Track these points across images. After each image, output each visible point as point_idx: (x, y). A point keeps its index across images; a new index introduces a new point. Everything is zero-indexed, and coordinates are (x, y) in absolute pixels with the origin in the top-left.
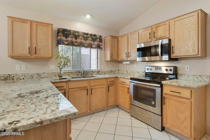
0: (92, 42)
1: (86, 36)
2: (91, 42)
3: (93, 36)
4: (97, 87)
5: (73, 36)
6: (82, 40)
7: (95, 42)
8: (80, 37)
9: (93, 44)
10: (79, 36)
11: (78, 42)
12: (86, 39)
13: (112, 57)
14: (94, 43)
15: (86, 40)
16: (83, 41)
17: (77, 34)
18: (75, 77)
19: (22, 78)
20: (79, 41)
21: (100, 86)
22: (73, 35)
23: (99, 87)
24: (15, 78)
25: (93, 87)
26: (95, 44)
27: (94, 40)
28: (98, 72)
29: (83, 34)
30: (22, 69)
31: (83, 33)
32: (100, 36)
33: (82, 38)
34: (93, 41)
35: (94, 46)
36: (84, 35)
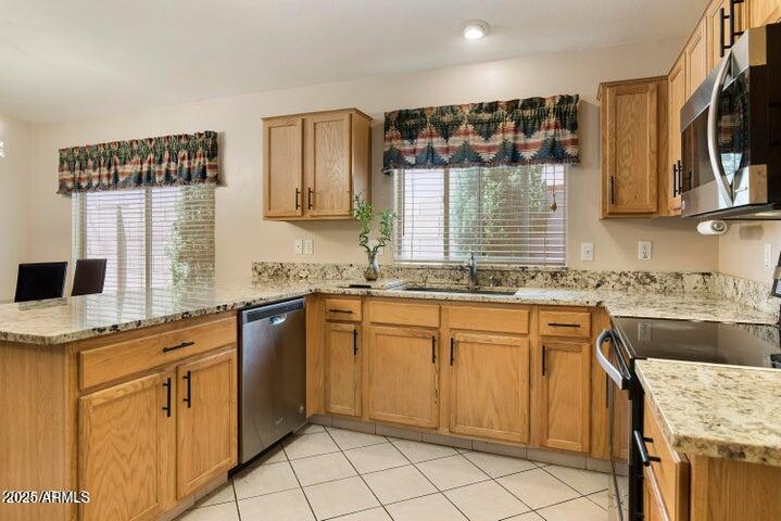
0: (521, 135)
1: (486, 116)
2: (515, 138)
3: (523, 107)
4: (480, 338)
5: (434, 131)
6: (471, 137)
7: (537, 133)
8: (462, 128)
9: (526, 146)
10: (457, 123)
11: (453, 148)
12: (487, 129)
13: (613, 201)
14: (531, 141)
15: (488, 135)
16: (476, 141)
17: (447, 118)
18: (442, 287)
19: (304, 275)
20: (457, 145)
21: (495, 338)
22: (435, 123)
23: (489, 340)
24: (292, 273)
25: (459, 337)
26: (535, 145)
27: (530, 126)
28: (554, 275)
29: (476, 111)
30: (306, 251)
31: (474, 105)
32: (566, 100)
33: (471, 127)
34: (525, 132)
35: (527, 154)
36: (480, 115)
